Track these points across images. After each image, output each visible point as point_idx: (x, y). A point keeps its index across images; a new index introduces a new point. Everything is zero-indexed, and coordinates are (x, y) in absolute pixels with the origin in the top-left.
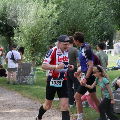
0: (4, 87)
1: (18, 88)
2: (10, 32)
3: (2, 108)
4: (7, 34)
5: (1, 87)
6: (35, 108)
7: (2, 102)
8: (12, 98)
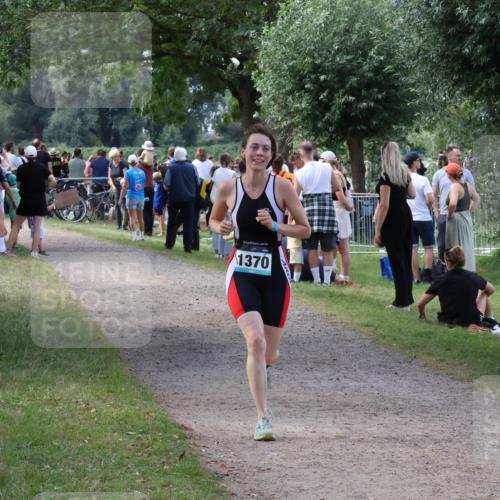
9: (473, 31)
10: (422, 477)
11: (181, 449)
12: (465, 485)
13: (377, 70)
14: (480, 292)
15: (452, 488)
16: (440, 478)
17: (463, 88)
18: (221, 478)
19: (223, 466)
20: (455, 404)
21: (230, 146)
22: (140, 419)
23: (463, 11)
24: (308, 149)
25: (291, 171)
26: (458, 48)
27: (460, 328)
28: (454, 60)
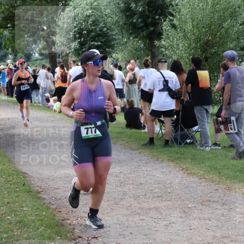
0: (144, 151)
1: (175, 155)
2: (152, 29)
3: (141, 197)
4: (145, 33)
5: (136, 152)
6: (216, 199)
7: (141, 184)
8: (161, 176)
9: (137, 14)
10: (119, 188)
11: (24, 182)
12: (135, 191)
13: (101, 30)
14: (140, 114)
15: (130, 192)
16: (126, 189)
17: (134, 36)
18: (40, 192)
19: (41, 188)
20: (132, 159)
21: (44, 61)
22: (7, 170)
23: (133, 5)
24: (74, 62)
25: (68, 70)
26: (131, 20)
27: (134, 130)
28: (130, 25)
